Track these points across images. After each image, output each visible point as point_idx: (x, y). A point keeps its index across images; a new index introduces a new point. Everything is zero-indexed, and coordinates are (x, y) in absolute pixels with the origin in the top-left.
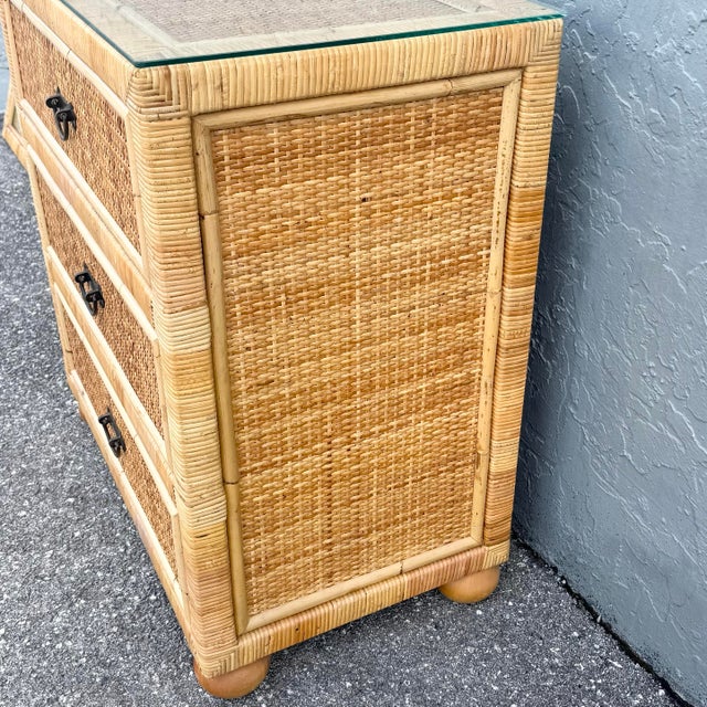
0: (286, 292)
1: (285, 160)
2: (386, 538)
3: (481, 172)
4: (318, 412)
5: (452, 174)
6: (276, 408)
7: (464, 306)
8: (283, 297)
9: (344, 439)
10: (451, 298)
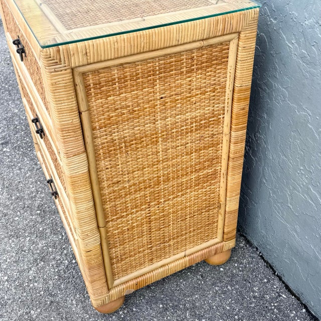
0: (125, 142)
1: (121, 83)
2: (178, 242)
3: (219, 81)
4: (143, 192)
5: (205, 83)
6: (123, 192)
7: (213, 141)
8: (123, 144)
9: (156, 203)
10: (206, 138)
